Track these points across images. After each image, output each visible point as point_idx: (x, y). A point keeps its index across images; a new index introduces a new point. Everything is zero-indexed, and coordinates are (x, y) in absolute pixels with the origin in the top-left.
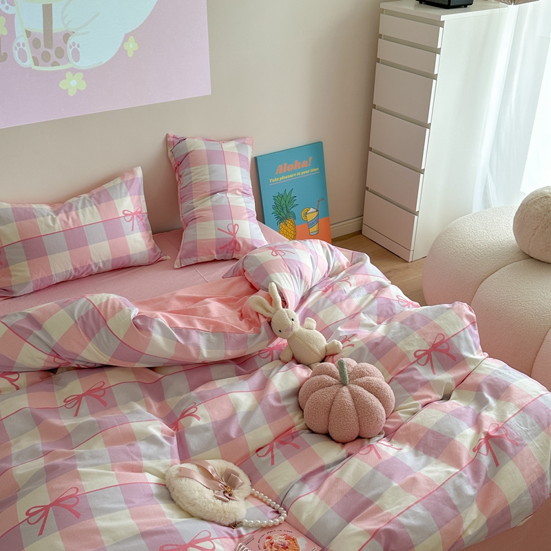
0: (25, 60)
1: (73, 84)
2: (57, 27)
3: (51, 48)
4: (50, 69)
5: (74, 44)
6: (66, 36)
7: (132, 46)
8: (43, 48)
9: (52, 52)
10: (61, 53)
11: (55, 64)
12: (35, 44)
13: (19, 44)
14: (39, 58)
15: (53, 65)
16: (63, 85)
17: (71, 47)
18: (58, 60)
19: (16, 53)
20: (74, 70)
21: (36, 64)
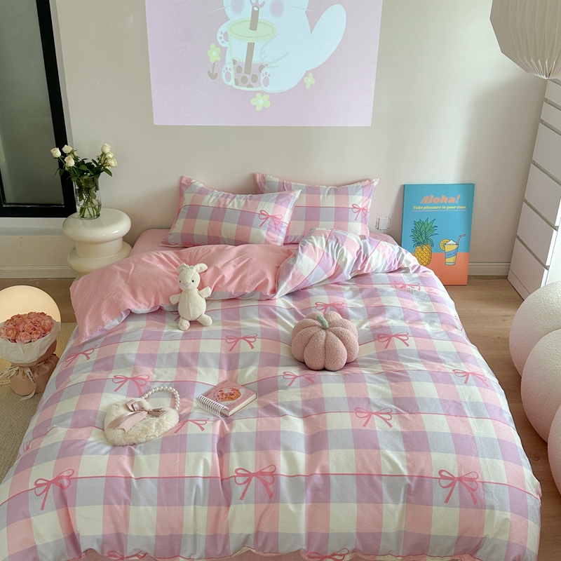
0: (229, 81)
1: (261, 102)
2: (256, 60)
3: (249, 74)
4: (246, 89)
5: (266, 73)
6: (261, 67)
7: (310, 81)
8: (243, 73)
9: (249, 77)
10: (255, 78)
11: (250, 86)
12: (238, 70)
13: (226, 69)
14: (239, 80)
15: (248, 87)
16: (253, 102)
17: (263, 75)
18: (252, 83)
19: (224, 74)
20: (263, 93)
21: (237, 84)
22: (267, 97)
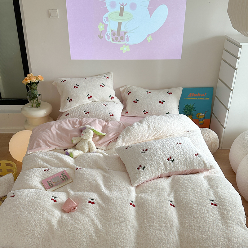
0: (109, 39)
1: (125, 49)
2: (123, 30)
3: (119, 36)
4: (117, 43)
6: (125, 33)
8: (116, 36)
9: (119, 38)
10: (122, 38)
12: (114, 34)
13: (108, 34)
14: (114, 39)
16: (121, 49)
18: (121, 40)
19: (106, 36)
20: (126, 45)
21: (113, 41)
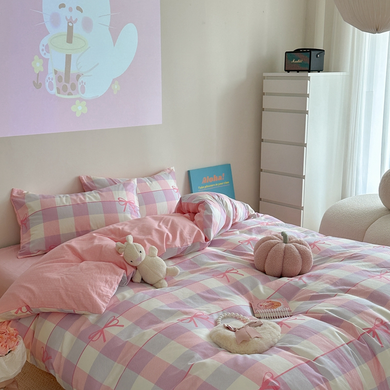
0: (52, 89)
1: (79, 109)
2: (73, 70)
3: (69, 83)
5: (82, 82)
6: (78, 76)
7: (116, 87)
8: (63, 83)
11: (70, 94)
12: (59, 79)
13: (49, 78)
15: (69, 94)
17: (80, 84)
19: (47, 84)
20: (81, 100)
21: (59, 93)
22: (84, 103)
